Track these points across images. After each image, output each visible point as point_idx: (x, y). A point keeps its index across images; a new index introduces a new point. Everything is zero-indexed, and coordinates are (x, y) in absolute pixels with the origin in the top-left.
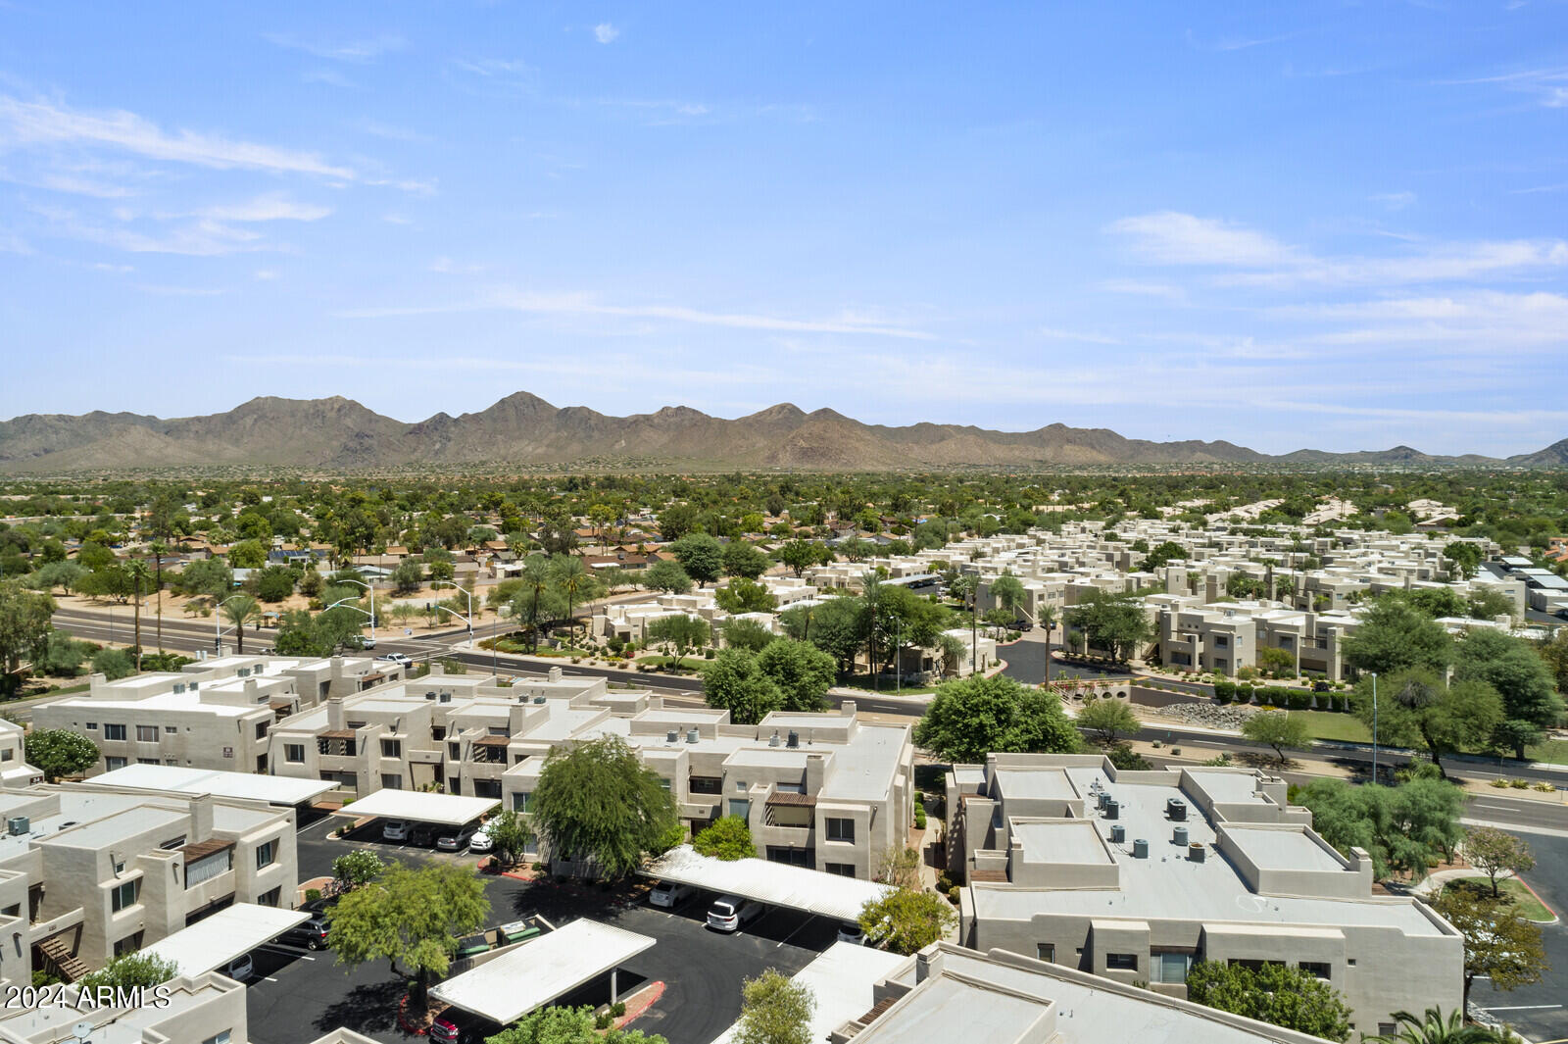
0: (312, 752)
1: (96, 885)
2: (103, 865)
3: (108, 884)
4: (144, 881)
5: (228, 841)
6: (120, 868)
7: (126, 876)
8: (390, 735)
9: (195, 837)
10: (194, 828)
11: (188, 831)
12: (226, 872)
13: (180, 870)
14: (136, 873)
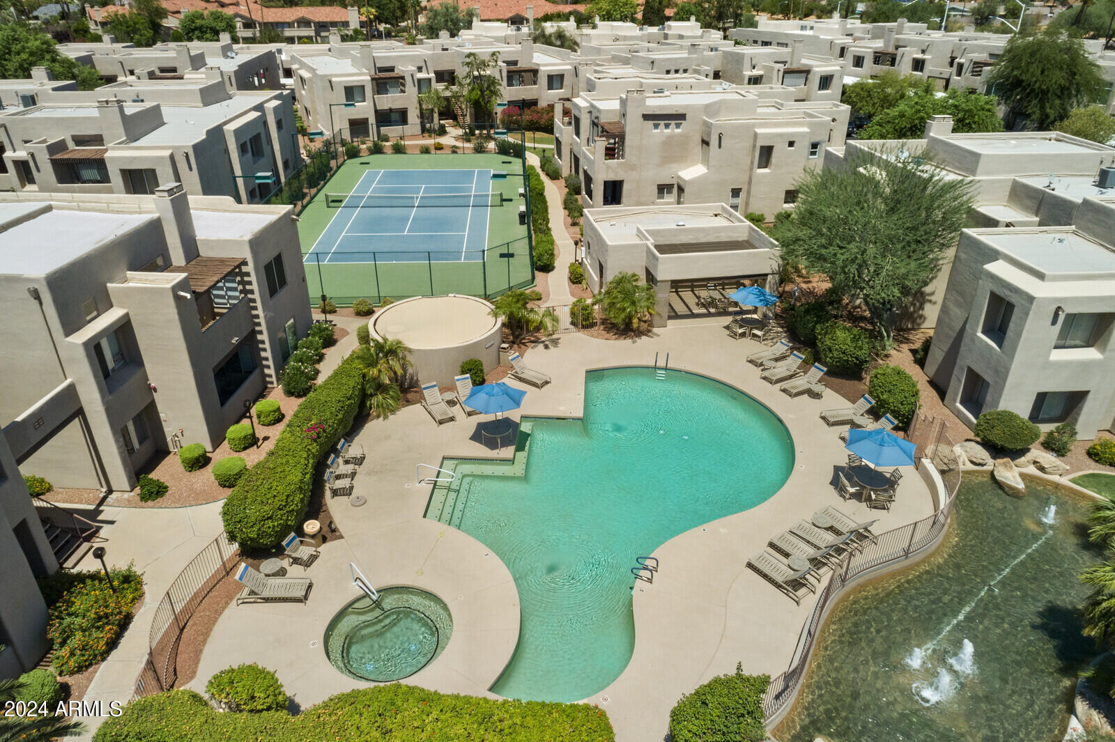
0: (868, 62)
1: (742, 72)
2: (747, 64)
3: (748, 73)
4: (764, 78)
5: (807, 69)
6: (754, 67)
7: (756, 72)
8: (920, 56)
9: (791, 64)
10: (792, 58)
11: (789, 60)
12: (803, 86)
13: (781, 74)
14: (761, 72)
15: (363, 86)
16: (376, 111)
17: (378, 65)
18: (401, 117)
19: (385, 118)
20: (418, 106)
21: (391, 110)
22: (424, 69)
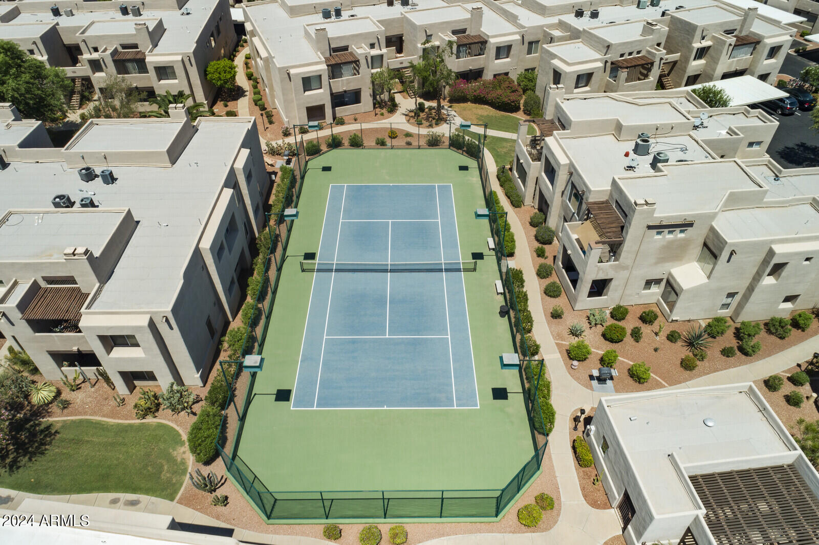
2: (698, 34)
3: (697, 45)
4: (710, 49)
5: (757, 38)
6: (703, 38)
7: (706, 43)
9: (741, 31)
10: (742, 26)
11: (738, 28)
12: (748, 56)
13: (731, 48)
14: (709, 43)
15: (320, 76)
16: (332, 94)
17: (332, 46)
18: (354, 97)
19: (339, 100)
20: (371, 86)
21: (345, 91)
22: (377, 45)
